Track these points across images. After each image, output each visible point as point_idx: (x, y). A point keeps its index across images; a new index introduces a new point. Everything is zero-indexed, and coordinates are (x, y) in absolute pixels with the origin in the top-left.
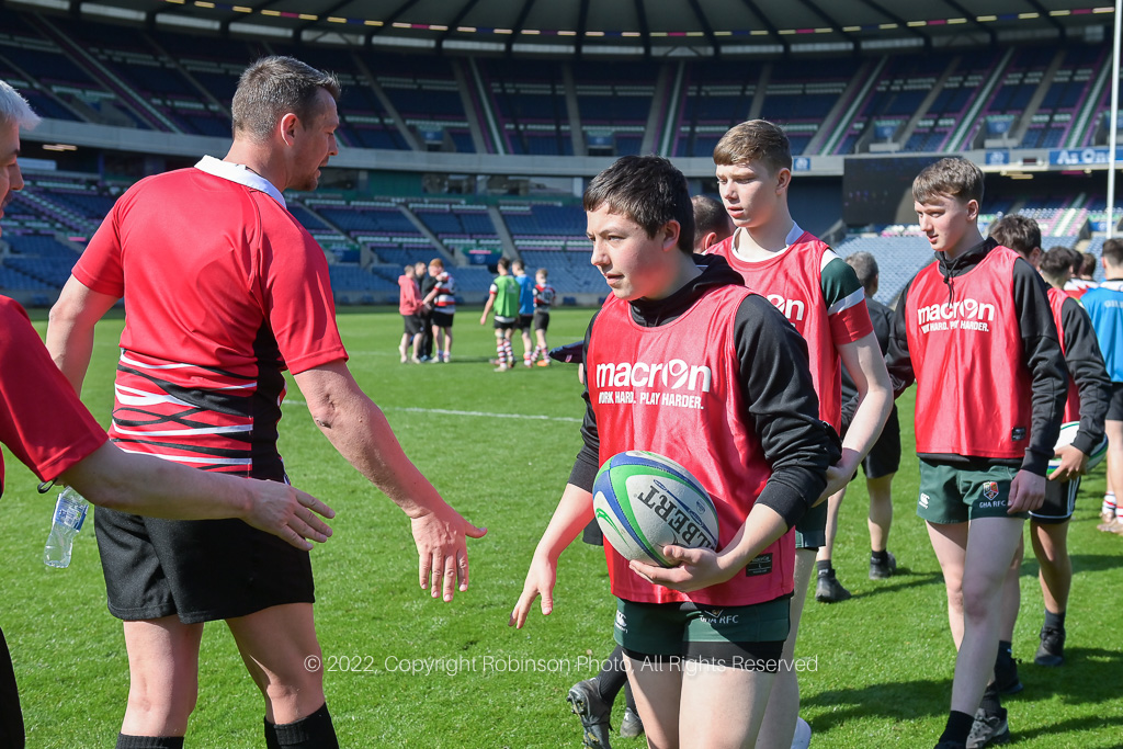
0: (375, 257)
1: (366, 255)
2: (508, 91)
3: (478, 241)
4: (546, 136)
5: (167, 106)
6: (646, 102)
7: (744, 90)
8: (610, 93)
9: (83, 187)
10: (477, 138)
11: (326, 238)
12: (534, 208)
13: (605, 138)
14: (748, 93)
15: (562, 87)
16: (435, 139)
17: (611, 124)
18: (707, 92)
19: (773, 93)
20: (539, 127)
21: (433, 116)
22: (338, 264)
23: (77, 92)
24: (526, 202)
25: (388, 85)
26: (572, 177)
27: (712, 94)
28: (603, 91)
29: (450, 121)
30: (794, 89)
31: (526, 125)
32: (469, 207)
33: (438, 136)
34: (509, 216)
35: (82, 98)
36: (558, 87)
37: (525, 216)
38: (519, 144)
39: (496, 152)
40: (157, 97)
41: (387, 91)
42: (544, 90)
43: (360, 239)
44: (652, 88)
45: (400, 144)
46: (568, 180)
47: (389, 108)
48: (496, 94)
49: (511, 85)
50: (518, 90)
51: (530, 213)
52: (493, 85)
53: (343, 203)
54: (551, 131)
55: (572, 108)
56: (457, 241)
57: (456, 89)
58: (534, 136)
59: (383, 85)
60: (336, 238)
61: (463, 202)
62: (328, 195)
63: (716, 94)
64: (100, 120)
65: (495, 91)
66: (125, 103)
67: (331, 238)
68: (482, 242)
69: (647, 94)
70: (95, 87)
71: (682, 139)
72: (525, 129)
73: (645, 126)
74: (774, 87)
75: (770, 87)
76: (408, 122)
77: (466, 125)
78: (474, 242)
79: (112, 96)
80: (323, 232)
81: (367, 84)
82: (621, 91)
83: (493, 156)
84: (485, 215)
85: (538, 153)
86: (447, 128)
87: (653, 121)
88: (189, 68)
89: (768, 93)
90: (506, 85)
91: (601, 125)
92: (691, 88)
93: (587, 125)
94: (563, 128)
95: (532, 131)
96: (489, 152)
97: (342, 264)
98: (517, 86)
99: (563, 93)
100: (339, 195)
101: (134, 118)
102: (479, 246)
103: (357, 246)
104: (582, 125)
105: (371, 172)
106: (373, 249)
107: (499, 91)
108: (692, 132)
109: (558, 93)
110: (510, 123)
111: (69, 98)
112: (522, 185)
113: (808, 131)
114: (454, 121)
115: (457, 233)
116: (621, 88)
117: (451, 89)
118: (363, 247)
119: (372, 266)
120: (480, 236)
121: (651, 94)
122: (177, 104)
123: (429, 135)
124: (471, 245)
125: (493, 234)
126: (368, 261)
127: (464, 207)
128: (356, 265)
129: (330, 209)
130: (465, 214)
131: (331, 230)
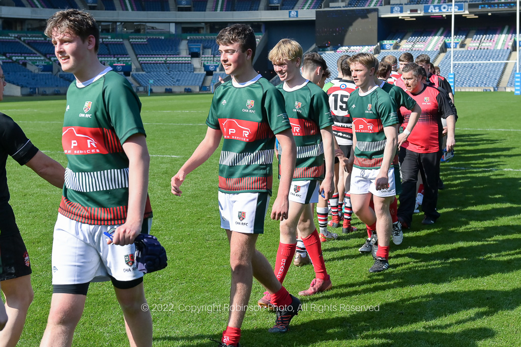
1: (55, 67)
3: (118, 59)
11: (33, 58)
12: (149, 40)
16: (94, 3)
22: (40, 73)
24: (145, 37)
26: (168, 23)
32: (113, 40)
34: (135, 44)
37: (143, 44)
38: (140, 5)
39: (127, 10)
43: (53, 59)
45: (73, 6)
51: (146, 43)
53: (43, 39)
56: (106, 59)
58: (147, 1)
60: (39, 58)
61: (110, 37)
62: (34, 35)
67: (36, 58)
68: (120, 59)
78: (116, 59)
80: (32, 55)
83: (125, 12)
84: (122, 44)
85: (150, 11)
96: (123, 10)
97: (43, 73)
100: (41, 35)
102: (119, 61)
103: (51, 63)
112: (142, 27)
115: (107, 55)
118: (54, 63)
119: (59, 73)
120: (119, 56)
124: (114, 61)
125: (127, 55)
126: (57, 70)
127: (110, 40)
128: (51, 73)
129: (35, 42)
130: (110, 44)
131: (36, 54)
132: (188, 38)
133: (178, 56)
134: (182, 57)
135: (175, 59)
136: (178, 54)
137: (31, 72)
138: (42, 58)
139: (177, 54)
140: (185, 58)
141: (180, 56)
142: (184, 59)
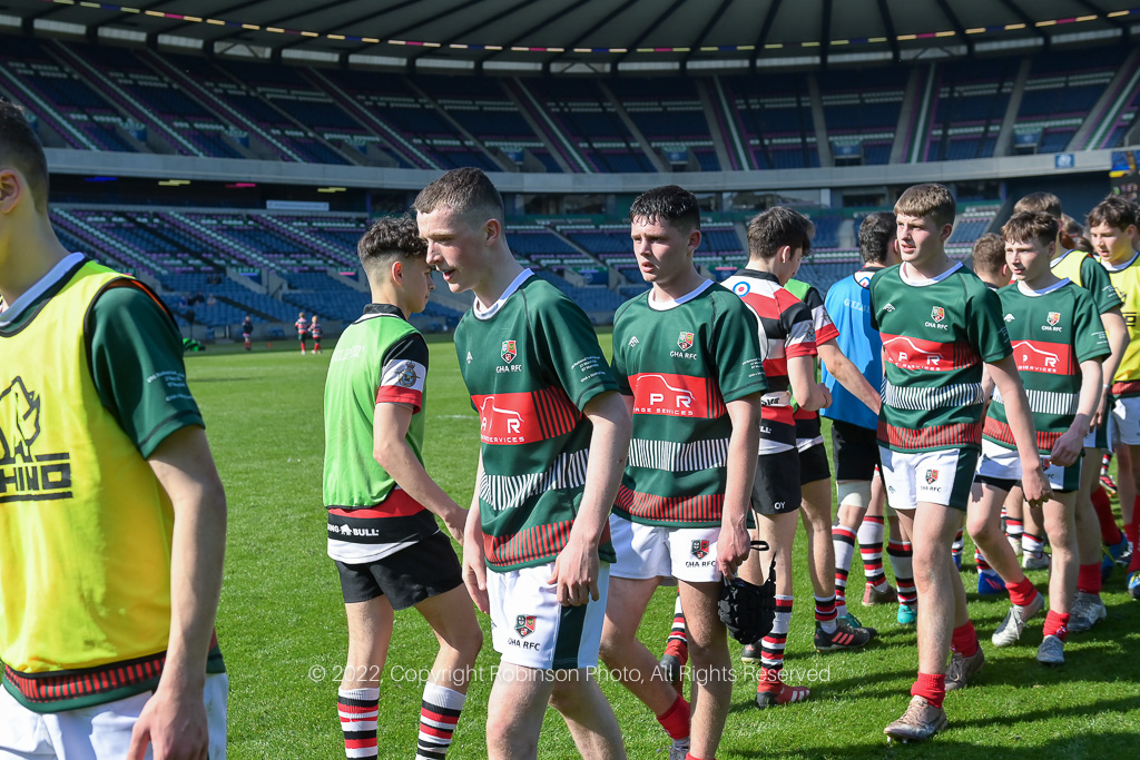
0: (622, 277)
1: (614, 276)
2: (753, 107)
3: (724, 258)
4: (792, 150)
5: (428, 145)
6: (897, 107)
7: (1000, 88)
8: (858, 102)
9: (353, 225)
10: (722, 155)
11: (576, 261)
13: (852, 147)
14: (1004, 90)
15: (808, 99)
16: (681, 159)
17: (859, 133)
18: (960, 93)
19: (1032, 88)
20: (784, 141)
21: (677, 136)
22: (587, 286)
23: (345, 138)
25: (633, 110)
26: (819, 188)
27: (965, 94)
28: (851, 99)
29: (694, 140)
30: (1056, 83)
31: (770, 139)
32: (715, 224)
33: (683, 156)
35: (351, 143)
36: (803, 99)
38: (765, 160)
39: (741, 168)
40: (418, 138)
41: (632, 115)
42: (789, 103)
43: (609, 261)
44: (902, 93)
45: (646, 167)
46: (816, 192)
47: (635, 132)
48: (741, 111)
49: (756, 101)
50: (762, 105)
52: (737, 102)
53: (593, 227)
54: (796, 144)
55: (819, 119)
56: (703, 259)
57: (701, 108)
58: (779, 150)
59: (629, 110)
60: (586, 261)
61: (710, 220)
62: (578, 220)
63: (970, 94)
64: (366, 163)
65: (739, 107)
66: (389, 145)
67: (581, 261)
68: (728, 258)
69: (896, 99)
70: (362, 131)
71: (933, 143)
72: (771, 143)
73: (895, 133)
74: (1034, 82)
75: (1029, 82)
76: (653, 145)
77: (711, 143)
78: (720, 259)
79: (377, 139)
80: (573, 256)
81: (613, 110)
82: (868, 98)
83: (738, 172)
84: (731, 232)
85: (784, 167)
86: (692, 148)
87: (903, 126)
88: (446, 108)
89: (1027, 88)
90: (751, 101)
91: (848, 134)
92: (943, 90)
93: (833, 135)
94: (808, 140)
95: (777, 145)
96: (734, 169)
97: (592, 287)
98: (762, 101)
99: (808, 104)
100: (589, 220)
101: (398, 158)
102: (725, 262)
103: (605, 269)
104: (828, 135)
105: (618, 195)
106: (620, 270)
107: (744, 107)
108: (945, 135)
109: (804, 105)
110: (754, 139)
111: (339, 143)
112: (768, 199)
113: (1071, 125)
114: (699, 140)
115: (704, 251)
116: (869, 95)
117: (696, 108)
118: (611, 269)
119: (619, 287)
120: (726, 253)
121: (901, 99)
122: (435, 142)
123: (674, 156)
124: (716, 262)
125: (740, 250)
126: (616, 282)
127: (710, 225)
128: (605, 286)
129: (580, 234)
130: (711, 232)
131: (580, 254)
132: (856, 215)
133: (835, 250)
134: (843, 252)
135: (829, 255)
136: (836, 246)
137: (572, 285)
138: (591, 261)
139: (834, 245)
140: (848, 252)
141: (841, 249)
142: (846, 255)
